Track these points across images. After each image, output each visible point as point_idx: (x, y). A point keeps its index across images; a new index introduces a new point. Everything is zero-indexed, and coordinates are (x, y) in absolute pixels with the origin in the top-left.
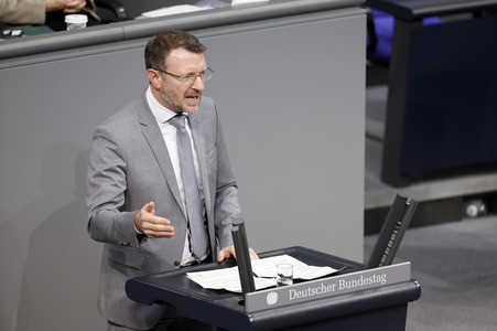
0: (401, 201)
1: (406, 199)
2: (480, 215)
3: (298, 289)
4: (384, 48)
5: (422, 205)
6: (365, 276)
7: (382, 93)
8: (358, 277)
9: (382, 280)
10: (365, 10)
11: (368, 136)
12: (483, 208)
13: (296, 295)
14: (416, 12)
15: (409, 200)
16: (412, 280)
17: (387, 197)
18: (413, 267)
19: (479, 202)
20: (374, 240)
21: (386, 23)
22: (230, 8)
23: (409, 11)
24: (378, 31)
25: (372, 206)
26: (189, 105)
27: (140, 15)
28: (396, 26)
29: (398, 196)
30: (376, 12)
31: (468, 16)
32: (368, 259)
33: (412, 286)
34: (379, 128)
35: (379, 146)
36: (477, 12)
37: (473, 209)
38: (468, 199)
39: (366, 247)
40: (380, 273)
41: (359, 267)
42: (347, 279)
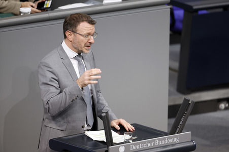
0: (186, 101)
1: (189, 100)
2: (226, 109)
3: (135, 145)
4: (179, 25)
5: (197, 104)
6: (168, 138)
7: (177, 48)
8: (164, 139)
9: (177, 140)
10: (169, 7)
11: (170, 69)
12: (227, 105)
13: (134, 147)
14: (195, 7)
15: (190, 101)
16: (192, 141)
17: (179, 99)
18: (192, 134)
19: (225, 102)
20: (173, 120)
21: (179, 13)
22: (102, 5)
23: (191, 7)
24: (176, 17)
25: (172, 104)
26: (86, 50)
27: (57, 8)
28: (185, 15)
29: (185, 99)
30: (175, 8)
31: (221, 10)
32: (170, 130)
33: (192, 144)
34: (176, 65)
35: (176, 75)
36: (225, 8)
37: (222, 106)
38: (220, 101)
39: (169, 124)
40: (176, 137)
41: (165, 134)
42: (159, 140)
